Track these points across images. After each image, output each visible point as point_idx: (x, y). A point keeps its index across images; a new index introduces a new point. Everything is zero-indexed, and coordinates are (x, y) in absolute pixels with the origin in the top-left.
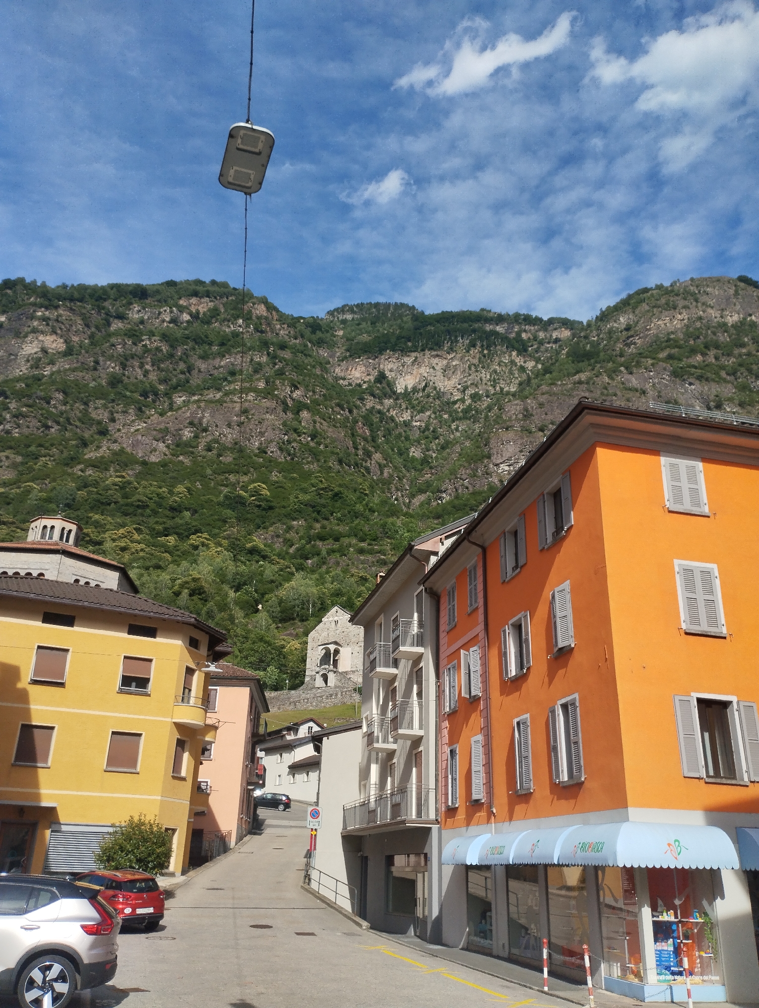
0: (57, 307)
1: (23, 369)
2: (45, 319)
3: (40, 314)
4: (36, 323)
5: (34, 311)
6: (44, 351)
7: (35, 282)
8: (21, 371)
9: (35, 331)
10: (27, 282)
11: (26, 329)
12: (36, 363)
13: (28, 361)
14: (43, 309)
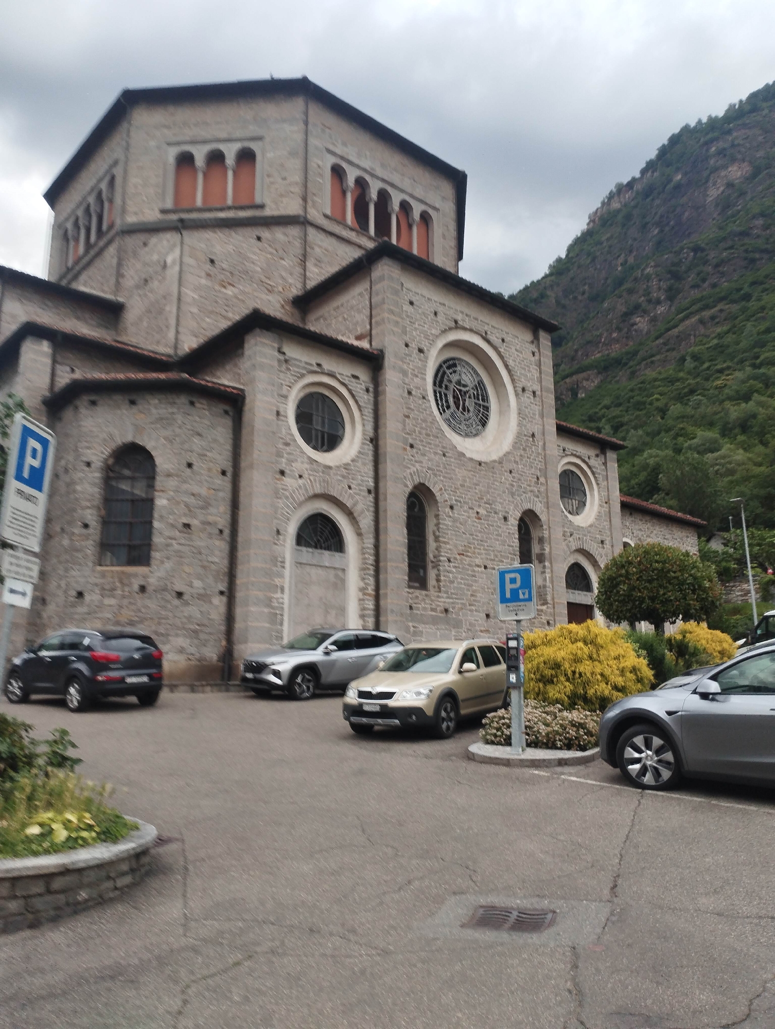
0: (729, 132)
1: (715, 216)
2: (721, 152)
3: (713, 149)
4: (712, 162)
5: (707, 150)
6: (730, 185)
7: (700, 122)
8: (714, 219)
9: (716, 169)
10: (692, 127)
11: (705, 174)
12: (725, 204)
13: (717, 205)
14: (715, 143)
